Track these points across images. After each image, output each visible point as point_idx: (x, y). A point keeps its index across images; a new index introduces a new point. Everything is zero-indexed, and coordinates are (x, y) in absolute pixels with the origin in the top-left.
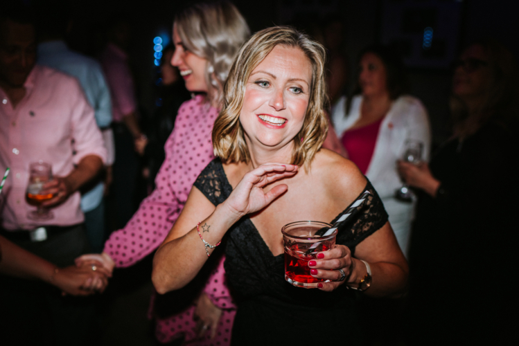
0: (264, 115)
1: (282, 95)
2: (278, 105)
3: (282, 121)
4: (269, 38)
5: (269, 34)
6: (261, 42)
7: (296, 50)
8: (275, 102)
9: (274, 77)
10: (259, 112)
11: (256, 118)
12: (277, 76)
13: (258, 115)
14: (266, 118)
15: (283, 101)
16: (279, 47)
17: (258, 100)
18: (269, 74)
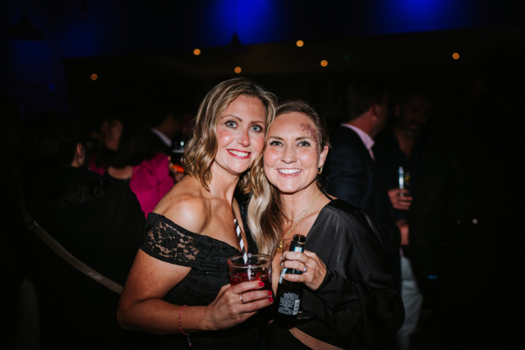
0: (233, 150)
1: (247, 134)
2: (245, 142)
3: (246, 155)
4: (234, 88)
5: (232, 86)
6: (227, 92)
7: (256, 100)
8: (243, 140)
9: (241, 120)
10: (229, 147)
11: (227, 152)
12: (243, 119)
13: (228, 150)
14: (235, 152)
15: (248, 139)
16: (242, 97)
17: (227, 139)
18: (237, 118)
